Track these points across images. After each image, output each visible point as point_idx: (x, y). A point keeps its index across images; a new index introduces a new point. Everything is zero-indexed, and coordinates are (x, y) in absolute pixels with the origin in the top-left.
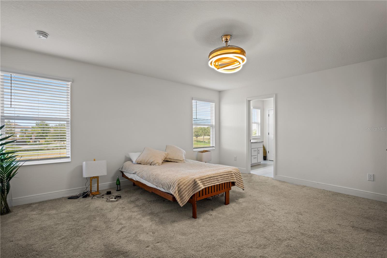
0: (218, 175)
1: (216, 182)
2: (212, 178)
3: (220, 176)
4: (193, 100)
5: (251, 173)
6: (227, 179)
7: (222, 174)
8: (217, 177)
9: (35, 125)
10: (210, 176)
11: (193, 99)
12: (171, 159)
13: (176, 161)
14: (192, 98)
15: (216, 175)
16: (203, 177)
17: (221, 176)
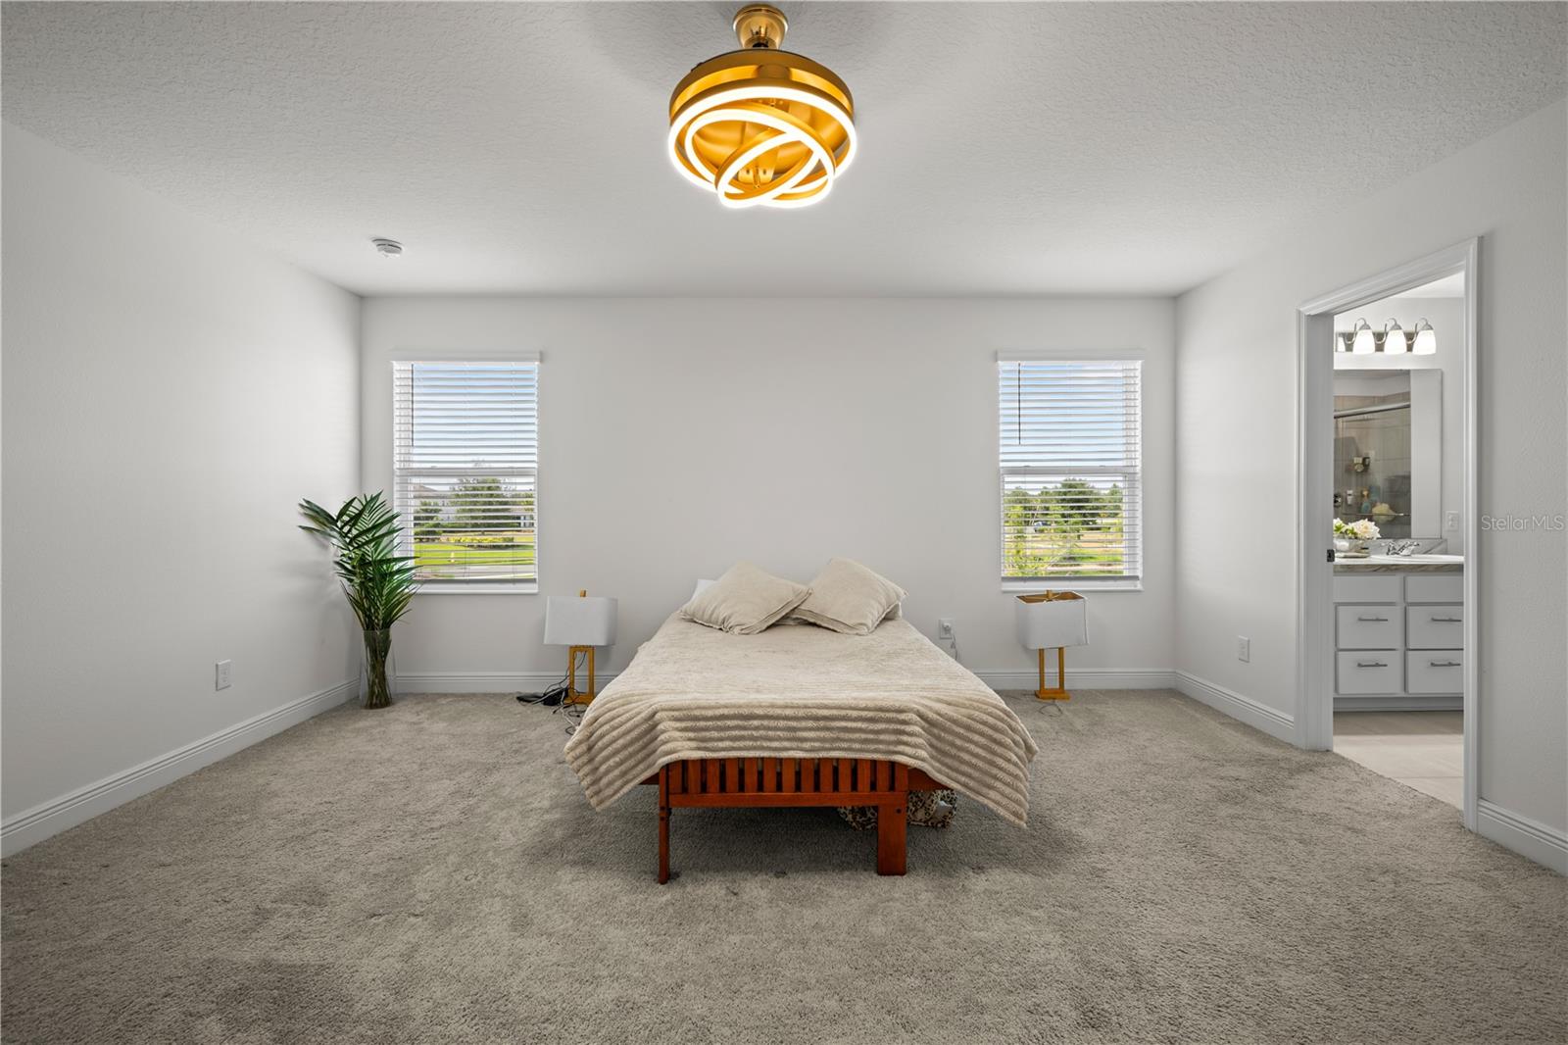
0: (801, 713)
1: (786, 744)
2: (756, 723)
3: (816, 718)
4: (1000, 362)
5: (1336, 750)
6: (866, 741)
7: (826, 712)
8: (794, 724)
9: (447, 488)
10: (745, 711)
11: (1000, 354)
12: (816, 615)
13: (831, 627)
14: (996, 353)
15: (788, 712)
16: (704, 708)
17: (822, 724)
